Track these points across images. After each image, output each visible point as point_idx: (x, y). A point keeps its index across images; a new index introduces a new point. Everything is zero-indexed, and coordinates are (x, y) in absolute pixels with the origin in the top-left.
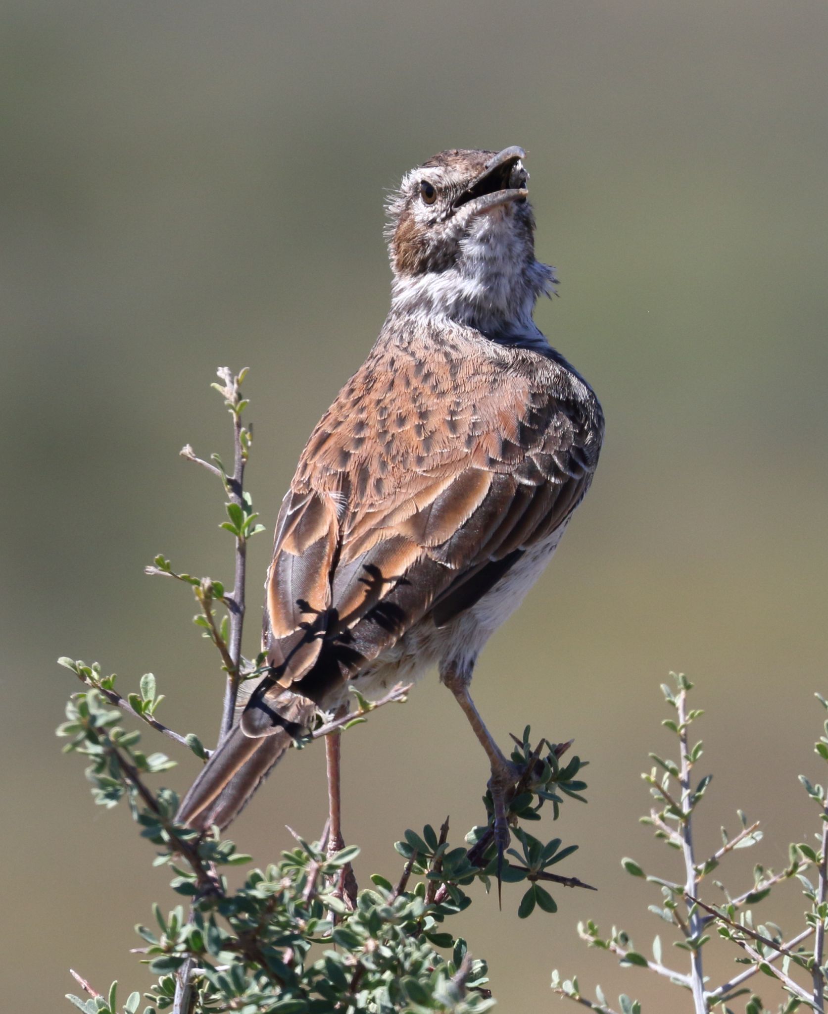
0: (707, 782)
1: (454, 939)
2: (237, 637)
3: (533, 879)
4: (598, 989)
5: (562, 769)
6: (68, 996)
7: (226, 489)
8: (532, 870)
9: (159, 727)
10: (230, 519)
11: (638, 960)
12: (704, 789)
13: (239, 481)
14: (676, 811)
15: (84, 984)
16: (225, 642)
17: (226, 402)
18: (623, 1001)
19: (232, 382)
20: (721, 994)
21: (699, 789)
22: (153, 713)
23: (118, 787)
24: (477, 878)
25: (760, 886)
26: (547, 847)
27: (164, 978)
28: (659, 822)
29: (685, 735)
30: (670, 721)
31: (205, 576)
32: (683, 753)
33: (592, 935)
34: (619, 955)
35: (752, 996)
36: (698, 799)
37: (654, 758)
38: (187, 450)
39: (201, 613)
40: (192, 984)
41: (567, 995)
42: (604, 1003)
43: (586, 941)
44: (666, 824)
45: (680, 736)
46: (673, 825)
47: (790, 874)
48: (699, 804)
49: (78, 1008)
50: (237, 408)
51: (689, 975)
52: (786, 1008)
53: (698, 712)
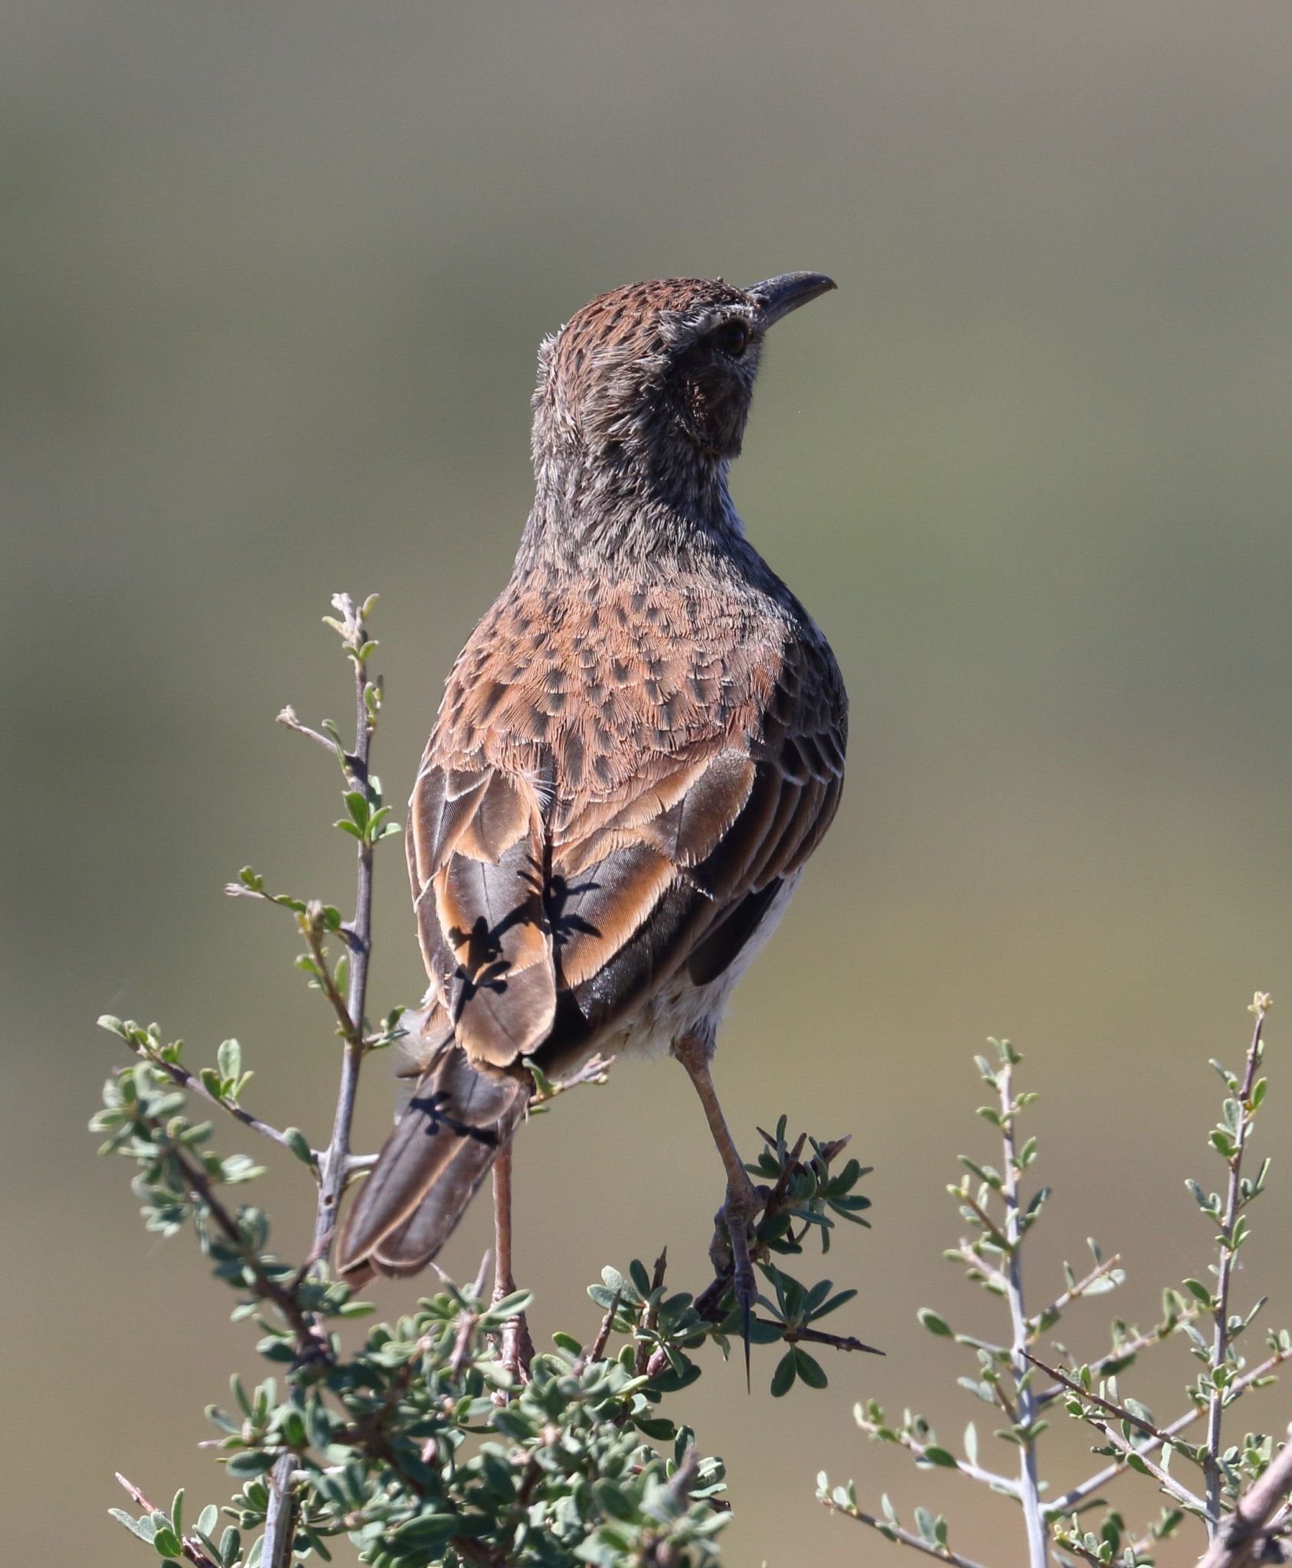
0: (1043, 1198)
1: (675, 1428)
2: (360, 988)
3: (791, 1339)
4: (885, 1500)
5: (834, 1179)
6: (111, 1511)
7: (344, 772)
8: (789, 1325)
9: (246, 1118)
10: (350, 815)
11: (943, 1458)
12: (1039, 1207)
13: (364, 760)
14: (998, 1239)
15: (136, 1493)
16: (341, 994)
17: (344, 645)
18: (921, 1518)
19: (354, 616)
20: (1064, 1507)
21: (1032, 1209)
22: (238, 1096)
23: (179, 1205)
24: (709, 1338)
25: (1121, 1350)
26: (812, 1291)
27: (252, 1484)
28: (972, 1257)
29: (1012, 1129)
30: (989, 1108)
31: (314, 899)
32: (1008, 1155)
33: (875, 1422)
34: (916, 1452)
35: (1110, 1511)
36: (1030, 1222)
37: (967, 1163)
38: (287, 714)
39: (308, 953)
40: (294, 1493)
41: (839, 1508)
42: (893, 1519)
43: (869, 1431)
44: (984, 1260)
45: (1004, 1130)
46: (993, 1261)
47: (1163, 1334)
48: (1032, 1232)
49: (127, 1528)
50: (361, 654)
51: (1016, 1480)
52: (1158, 1529)
53: (1030, 1095)
